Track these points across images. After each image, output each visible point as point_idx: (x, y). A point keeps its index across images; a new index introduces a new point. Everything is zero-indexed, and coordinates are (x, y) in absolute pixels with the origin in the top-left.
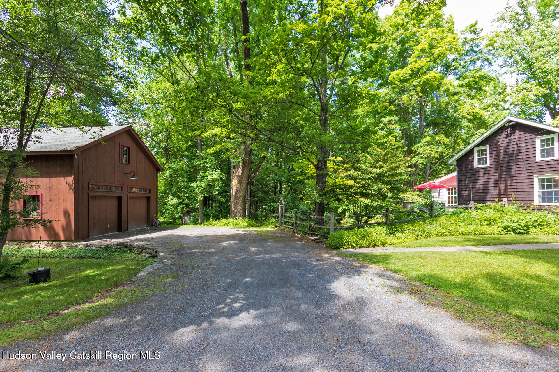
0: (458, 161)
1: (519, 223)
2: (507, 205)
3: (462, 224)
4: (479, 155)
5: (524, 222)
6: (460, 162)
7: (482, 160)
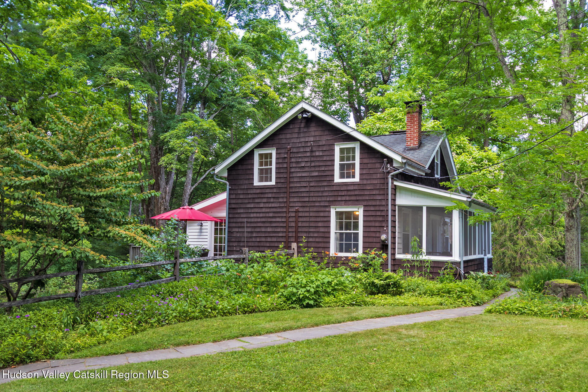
0: (231, 169)
1: (308, 288)
2: (295, 255)
3: (226, 292)
4: (261, 164)
5: (314, 286)
6: (234, 172)
7: (265, 174)
